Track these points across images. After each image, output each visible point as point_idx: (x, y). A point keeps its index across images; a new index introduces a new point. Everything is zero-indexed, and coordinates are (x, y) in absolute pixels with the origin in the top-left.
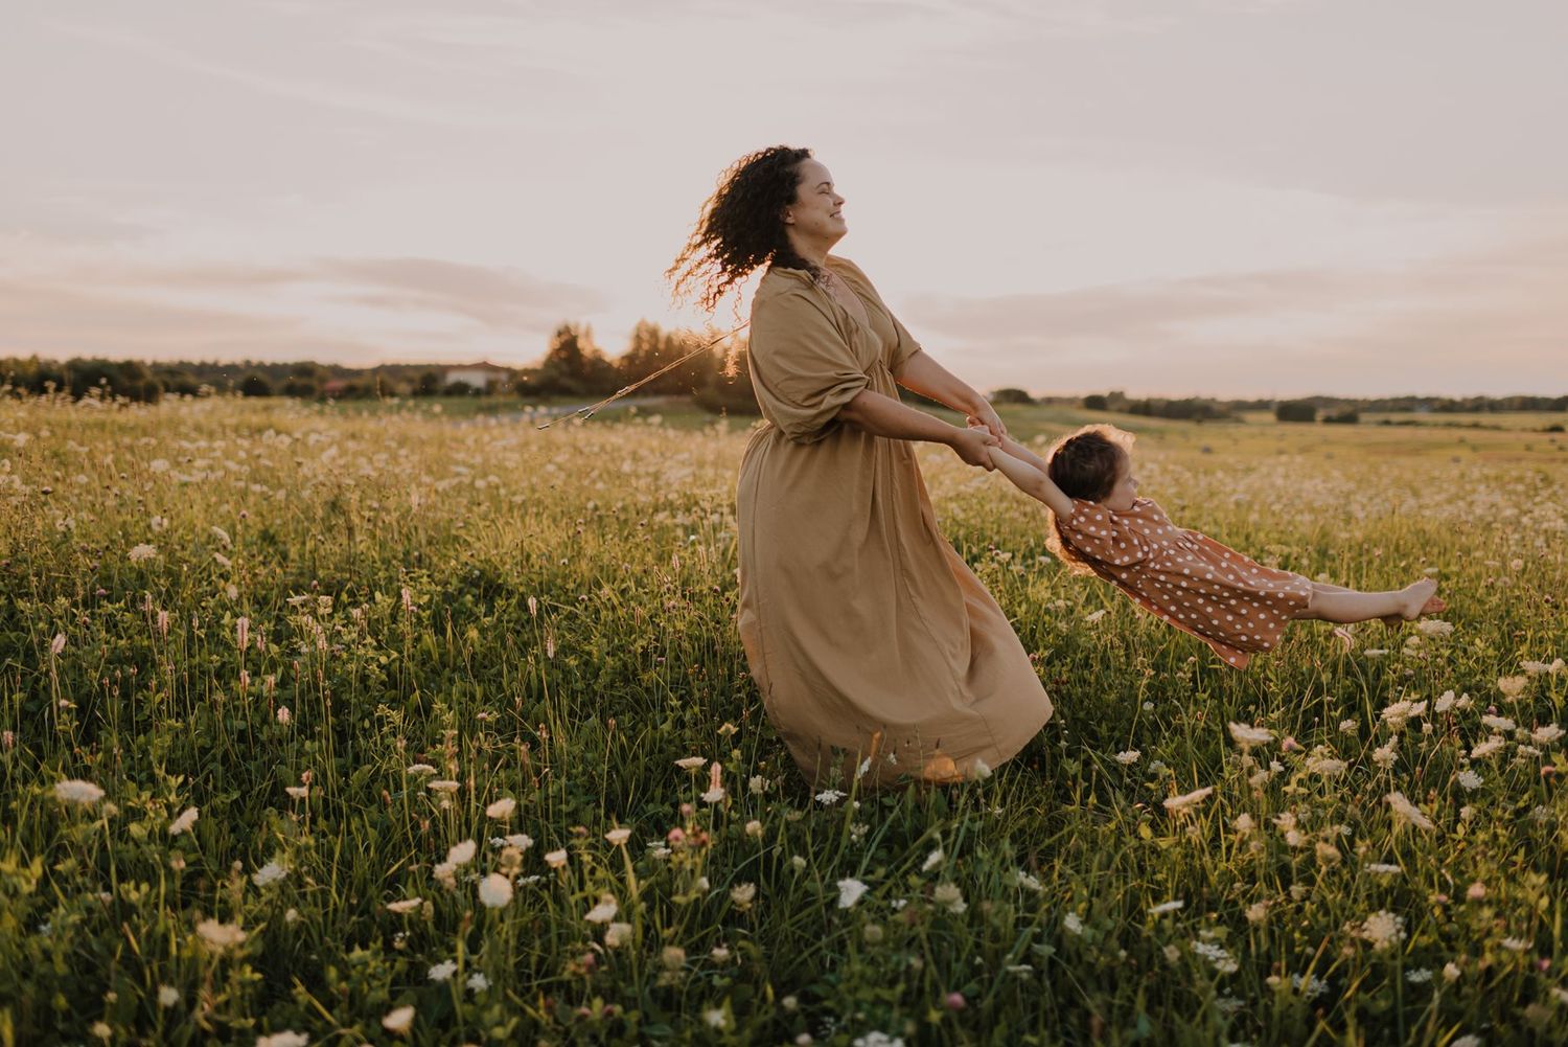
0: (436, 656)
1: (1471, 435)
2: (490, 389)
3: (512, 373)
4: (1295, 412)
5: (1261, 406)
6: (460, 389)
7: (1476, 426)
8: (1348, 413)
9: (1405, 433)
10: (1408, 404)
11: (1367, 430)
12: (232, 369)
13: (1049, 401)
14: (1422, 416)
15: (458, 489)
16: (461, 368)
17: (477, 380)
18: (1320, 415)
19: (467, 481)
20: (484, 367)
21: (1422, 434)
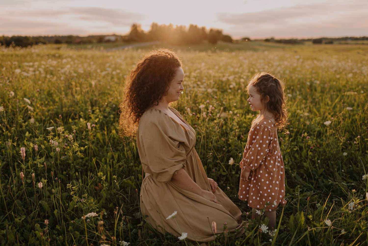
0: (102, 141)
1: (362, 46)
2: (116, 41)
3: (121, 37)
4: (317, 41)
5: (309, 40)
6: (109, 41)
7: (363, 44)
8: (330, 41)
9: (345, 46)
10: (346, 39)
11: (336, 46)
12: (52, 37)
13: (256, 41)
14: (349, 41)
15: (108, 75)
16: (108, 36)
17: (113, 38)
18: (324, 42)
19: (110, 72)
20: (114, 35)
21: (349, 46)
